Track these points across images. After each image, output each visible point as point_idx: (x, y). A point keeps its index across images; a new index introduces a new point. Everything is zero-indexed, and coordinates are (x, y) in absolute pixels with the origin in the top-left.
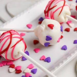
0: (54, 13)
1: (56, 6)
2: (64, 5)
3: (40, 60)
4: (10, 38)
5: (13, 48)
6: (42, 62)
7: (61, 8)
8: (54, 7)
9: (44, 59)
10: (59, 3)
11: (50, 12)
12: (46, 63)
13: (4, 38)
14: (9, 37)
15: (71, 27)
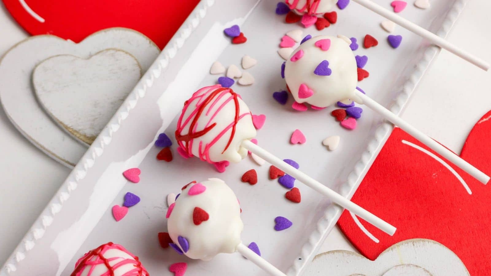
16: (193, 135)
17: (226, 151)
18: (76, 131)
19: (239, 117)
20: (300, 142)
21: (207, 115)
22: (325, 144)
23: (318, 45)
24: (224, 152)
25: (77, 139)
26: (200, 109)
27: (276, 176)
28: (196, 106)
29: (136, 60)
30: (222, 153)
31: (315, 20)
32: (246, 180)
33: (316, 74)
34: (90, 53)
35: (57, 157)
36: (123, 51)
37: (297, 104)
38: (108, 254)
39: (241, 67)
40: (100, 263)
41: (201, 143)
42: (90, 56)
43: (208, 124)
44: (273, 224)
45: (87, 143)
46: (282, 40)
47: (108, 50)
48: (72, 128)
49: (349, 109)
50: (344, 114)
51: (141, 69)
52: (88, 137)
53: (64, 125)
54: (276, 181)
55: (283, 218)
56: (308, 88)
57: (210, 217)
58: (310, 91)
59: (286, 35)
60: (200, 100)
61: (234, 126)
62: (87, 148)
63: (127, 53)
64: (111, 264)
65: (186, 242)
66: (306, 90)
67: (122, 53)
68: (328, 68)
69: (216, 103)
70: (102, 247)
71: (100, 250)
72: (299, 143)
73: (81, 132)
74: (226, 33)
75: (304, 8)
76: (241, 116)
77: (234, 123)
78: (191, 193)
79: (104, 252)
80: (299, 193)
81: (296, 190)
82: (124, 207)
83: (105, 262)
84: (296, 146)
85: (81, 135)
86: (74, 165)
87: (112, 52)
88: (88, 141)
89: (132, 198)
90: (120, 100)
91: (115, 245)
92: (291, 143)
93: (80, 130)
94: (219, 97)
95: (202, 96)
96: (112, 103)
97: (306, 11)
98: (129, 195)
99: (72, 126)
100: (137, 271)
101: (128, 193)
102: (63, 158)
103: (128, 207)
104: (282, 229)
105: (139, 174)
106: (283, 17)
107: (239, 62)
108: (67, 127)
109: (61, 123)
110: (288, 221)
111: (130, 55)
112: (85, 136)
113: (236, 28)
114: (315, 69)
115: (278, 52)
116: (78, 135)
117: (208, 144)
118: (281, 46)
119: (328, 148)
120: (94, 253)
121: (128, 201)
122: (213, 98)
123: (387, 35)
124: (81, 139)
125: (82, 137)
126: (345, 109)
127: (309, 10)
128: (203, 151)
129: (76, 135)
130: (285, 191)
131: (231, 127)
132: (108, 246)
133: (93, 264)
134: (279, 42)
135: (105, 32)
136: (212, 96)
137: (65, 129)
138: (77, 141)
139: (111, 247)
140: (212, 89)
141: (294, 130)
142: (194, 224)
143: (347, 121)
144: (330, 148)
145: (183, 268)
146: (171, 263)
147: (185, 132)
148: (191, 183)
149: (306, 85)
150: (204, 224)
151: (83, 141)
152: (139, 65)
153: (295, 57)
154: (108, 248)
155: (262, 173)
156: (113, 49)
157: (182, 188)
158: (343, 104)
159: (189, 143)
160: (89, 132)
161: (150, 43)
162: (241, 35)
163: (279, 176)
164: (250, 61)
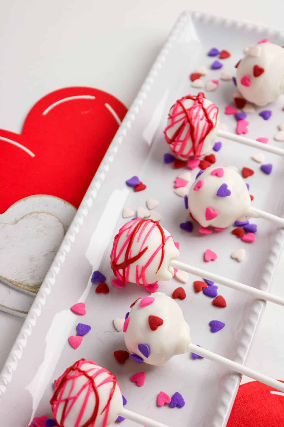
0: (144, 268)
1: (146, 248)
2: (163, 241)
3: (158, 405)
4: (92, 389)
5: (105, 412)
6: (165, 410)
7: (160, 251)
8: (140, 254)
9: (166, 402)
10: (148, 239)
11: (133, 267)
12: (175, 410)
13: (79, 394)
14: (89, 390)
15: (183, 283)
16: (129, 261)
17: (159, 271)
18: (20, 283)
19: (165, 240)
20: (213, 258)
21: (138, 241)
22: (234, 257)
23: (214, 173)
24: (158, 272)
25: (21, 290)
26: (131, 238)
27: (201, 288)
28: (127, 236)
29: (57, 217)
30: (156, 273)
31: (198, 163)
32: (177, 296)
33: (219, 196)
34: (15, 219)
35: (7, 308)
36: (44, 213)
37: (203, 228)
38: (84, 367)
39: (146, 208)
40: (80, 375)
41: (137, 266)
42: (16, 222)
43: (141, 249)
44: (209, 328)
45: (31, 291)
46: (175, 182)
47: (31, 214)
48: (15, 281)
49: (246, 226)
50: (243, 231)
51: (63, 224)
52: (30, 287)
53: (8, 280)
54: (201, 293)
55: (216, 321)
56: (214, 210)
57: (164, 321)
58: (216, 212)
59: (177, 178)
60: (129, 231)
61: (163, 248)
62: (34, 297)
63: (47, 213)
64: (90, 374)
65: (147, 346)
66: (212, 212)
67: (43, 214)
68: (227, 190)
69: (143, 231)
70: (78, 363)
71: (76, 365)
72: (212, 260)
73: (24, 283)
74: (129, 184)
75: (190, 152)
76: (166, 239)
77: (162, 245)
78: (143, 305)
79: (80, 367)
80: (224, 299)
81: (221, 297)
82: (78, 337)
83: (84, 373)
84: (210, 263)
85: (24, 286)
86: (26, 313)
87: (35, 214)
88: (33, 290)
89: (83, 327)
90: (51, 252)
91: (87, 360)
92: (205, 261)
93: (22, 282)
94: (144, 226)
95: (130, 228)
96: (45, 255)
97: (192, 154)
98: (80, 325)
99: (15, 280)
100: (111, 378)
101: (79, 325)
102: (12, 308)
103: (82, 336)
104: (218, 331)
105: (85, 307)
106: (172, 164)
107: (145, 205)
108: (11, 282)
109: (5, 279)
110: (221, 322)
111: (51, 214)
112: (28, 286)
113: (135, 178)
114: (217, 191)
115: (175, 192)
116: (22, 286)
117: (144, 267)
118: (176, 187)
119: (237, 260)
120: (72, 369)
121: (81, 331)
122: (139, 227)
123: (259, 166)
124: (26, 289)
125: (26, 287)
126: (242, 227)
127: (195, 152)
128: (139, 274)
129: (20, 287)
130: (211, 300)
131: (160, 249)
132: (82, 361)
133: (73, 378)
134: (173, 185)
135: (24, 200)
136: (139, 226)
137: (9, 284)
138: (22, 292)
139: (84, 362)
140: (137, 222)
141: (205, 250)
142: (152, 331)
143: (248, 236)
144: (239, 259)
145: (143, 377)
146: (131, 375)
147: (121, 260)
148: (138, 299)
149: (211, 208)
150: (160, 329)
151: (28, 290)
152: (60, 221)
153: (197, 186)
154: (83, 363)
155: (188, 289)
156: (36, 212)
157: (130, 306)
158: (241, 222)
159: (126, 269)
160: (32, 282)
161: (65, 203)
162: (141, 184)
163: (203, 288)
164: (153, 202)
